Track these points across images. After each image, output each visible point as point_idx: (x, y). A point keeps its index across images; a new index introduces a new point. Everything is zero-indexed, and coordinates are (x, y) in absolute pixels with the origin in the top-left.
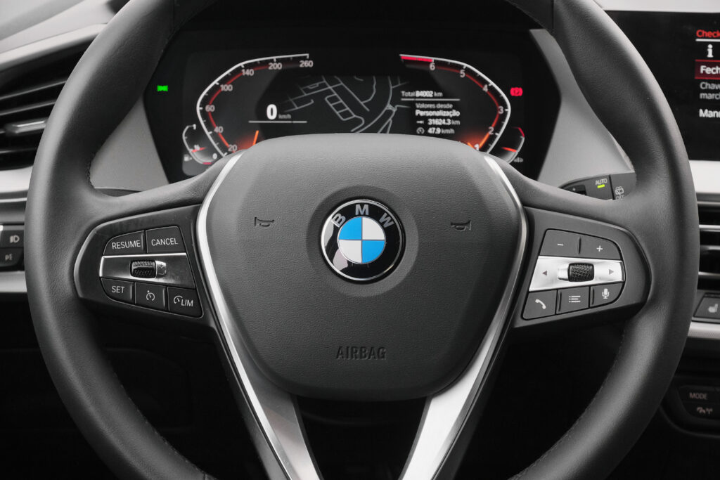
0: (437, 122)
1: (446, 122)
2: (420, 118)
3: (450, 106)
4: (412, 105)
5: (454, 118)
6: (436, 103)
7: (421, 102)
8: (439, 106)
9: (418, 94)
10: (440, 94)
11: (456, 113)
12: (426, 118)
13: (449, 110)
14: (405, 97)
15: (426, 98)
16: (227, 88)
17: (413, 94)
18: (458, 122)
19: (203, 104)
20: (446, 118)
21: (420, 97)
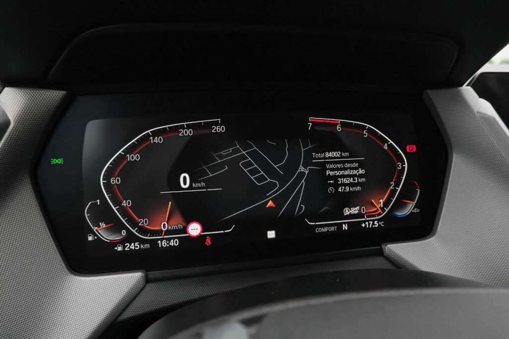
0: (346, 181)
1: (354, 180)
2: (330, 177)
3: (356, 165)
4: (323, 166)
5: (361, 176)
6: (344, 162)
7: (330, 163)
8: (348, 165)
9: (328, 155)
10: (347, 154)
11: (361, 171)
12: (335, 178)
13: (356, 168)
14: (316, 159)
15: (335, 158)
16: (134, 157)
17: (323, 156)
18: (363, 180)
19: (107, 177)
20: (353, 176)
21: (329, 158)
